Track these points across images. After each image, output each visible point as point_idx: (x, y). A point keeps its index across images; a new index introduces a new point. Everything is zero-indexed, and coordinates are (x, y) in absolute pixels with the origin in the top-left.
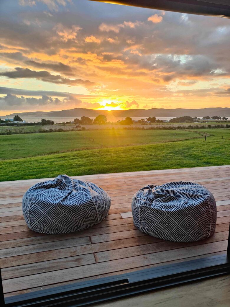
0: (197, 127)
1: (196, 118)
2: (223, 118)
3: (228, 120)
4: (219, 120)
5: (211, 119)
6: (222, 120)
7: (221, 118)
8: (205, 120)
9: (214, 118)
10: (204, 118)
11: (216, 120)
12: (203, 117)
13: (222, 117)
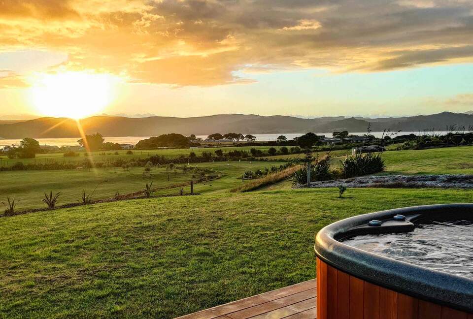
0: (193, 158)
1: (193, 136)
2: (246, 137)
3: (256, 140)
4: (240, 140)
5: (224, 139)
6: (245, 140)
7: (243, 138)
8: (213, 142)
9: (231, 136)
10: (211, 137)
11: (235, 140)
12: (208, 136)
13: (244, 136)
